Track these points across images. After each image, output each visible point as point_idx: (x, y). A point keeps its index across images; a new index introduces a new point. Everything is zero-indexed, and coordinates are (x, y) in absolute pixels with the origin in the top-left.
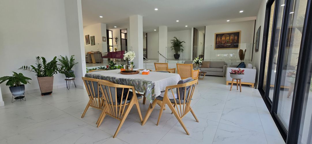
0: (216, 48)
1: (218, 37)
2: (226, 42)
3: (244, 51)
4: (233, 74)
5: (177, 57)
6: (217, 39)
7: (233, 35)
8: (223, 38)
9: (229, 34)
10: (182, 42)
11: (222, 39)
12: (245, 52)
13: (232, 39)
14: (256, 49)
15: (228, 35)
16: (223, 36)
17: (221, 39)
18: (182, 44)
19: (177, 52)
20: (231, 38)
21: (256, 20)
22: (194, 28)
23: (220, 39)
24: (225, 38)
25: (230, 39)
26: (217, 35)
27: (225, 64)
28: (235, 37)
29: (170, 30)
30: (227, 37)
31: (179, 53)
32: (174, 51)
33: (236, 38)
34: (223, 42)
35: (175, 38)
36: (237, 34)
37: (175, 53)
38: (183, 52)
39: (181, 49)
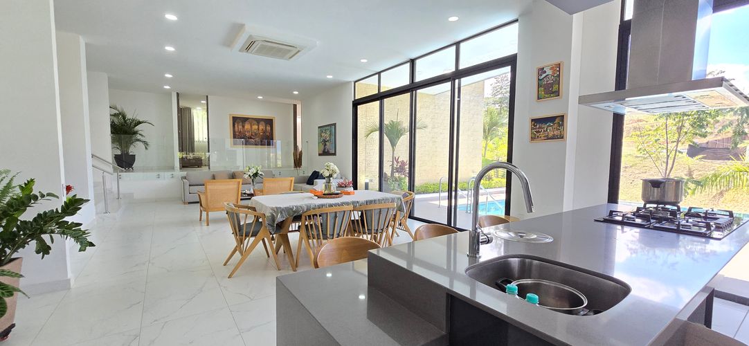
0: (234, 144)
1: (238, 123)
4: (342, 187)
5: (125, 162)
6: (236, 126)
7: (263, 123)
8: (247, 126)
10: (141, 122)
11: (246, 127)
13: (262, 130)
15: (255, 122)
16: (247, 122)
17: (243, 127)
18: (138, 127)
19: (128, 147)
20: (261, 127)
21: (295, 105)
22: (179, 95)
24: (251, 127)
26: (235, 120)
28: (267, 127)
31: (132, 150)
33: (269, 128)
34: (247, 134)
35: (115, 108)
36: (270, 122)
37: (119, 152)
38: (146, 148)
39: (138, 140)
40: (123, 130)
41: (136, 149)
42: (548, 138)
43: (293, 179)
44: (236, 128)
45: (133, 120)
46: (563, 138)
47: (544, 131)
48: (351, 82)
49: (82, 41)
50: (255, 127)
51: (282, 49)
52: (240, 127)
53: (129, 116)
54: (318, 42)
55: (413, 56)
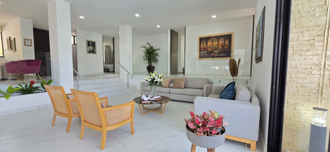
0: (200, 58)
1: (203, 42)
2: (214, 49)
3: (237, 62)
6: (201, 44)
7: (222, 39)
8: (210, 43)
9: (218, 38)
10: (156, 49)
11: (208, 44)
12: (239, 63)
13: (221, 44)
14: (256, 57)
15: (216, 39)
16: (209, 40)
19: (152, 63)
21: (254, 16)
22: (171, 31)
23: (205, 45)
24: (212, 43)
25: (218, 44)
26: (201, 40)
27: (209, 83)
28: (226, 42)
30: (215, 41)
32: (147, 61)
36: (229, 37)
37: (148, 65)
44: (201, 46)
50: (216, 43)
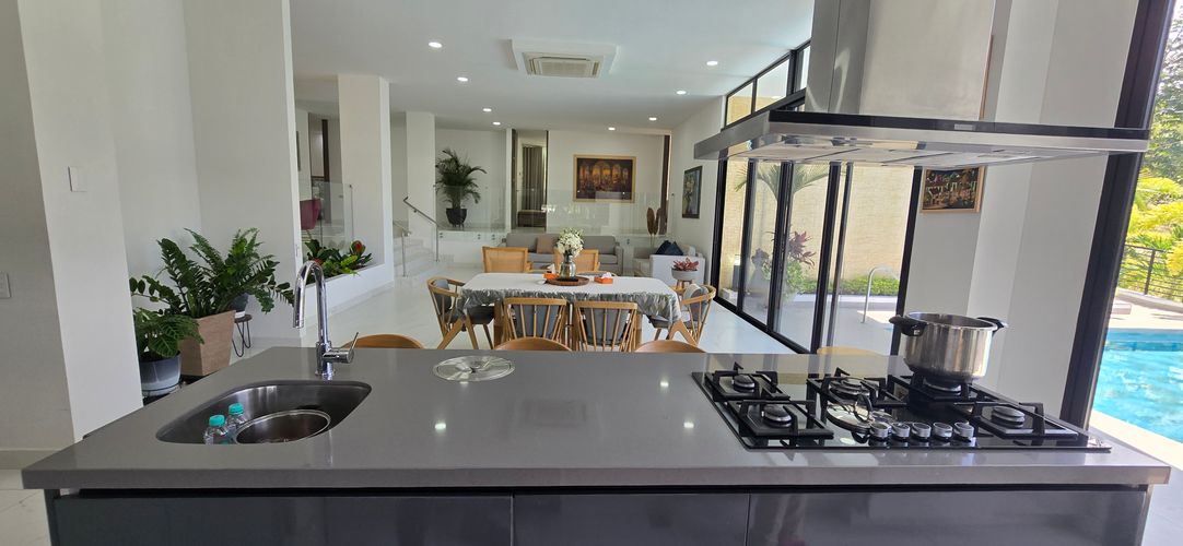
0: (579, 196)
1: (584, 167)
2: (604, 182)
4: (680, 270)
5: (456, 218)
6: (581, 171)
7: (618, 166)
8: (596, 172)
9: (611, 163)
10: (475, 169)
11: (594, 173)
13: (617, 176)
15: (607, 165)
16: (596, 166)
17: (591, 172)
18: (471, 175)
19: (459, 200)
20: (615, 172)
21: (667, 137)
22: (514, 131)
24: (601, 171)
25: (611, 175)
26: (581, 162)
28: (624, 173)
29: (440, 125)
30: (605, 169)
31: (463, 204)
32: (444, 195)
33: (626, 173)
34: (596, 183)
35: (449, 153)
36: (628, 165)
37: (450, 206)
38: (476, 202)
39: (472, 192)
40: (455, 179)
41: (467, 203)
42: (950, 206)
43: (597, 252)
44: (581, 175)
45: (465, 167)
46: (971, 206)
47: (945, 190)
48: (721, 97)
49: (384, 84)
50: (607, 172)
51: (573, 65)
52: (587, 173)
53: (462, 162)
54: (618, 48)
55: (794, 45)
